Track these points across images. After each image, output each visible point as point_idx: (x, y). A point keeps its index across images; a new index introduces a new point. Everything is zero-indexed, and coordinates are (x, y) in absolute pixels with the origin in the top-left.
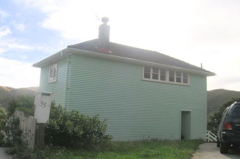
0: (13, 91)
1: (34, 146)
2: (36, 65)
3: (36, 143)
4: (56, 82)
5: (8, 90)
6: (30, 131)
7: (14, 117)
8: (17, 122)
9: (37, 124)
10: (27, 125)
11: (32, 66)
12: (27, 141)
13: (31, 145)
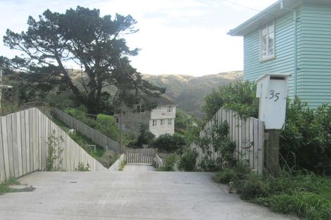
0: (194, 81)
1: (263, 171)
2: (234, 33)
3: (265, 164)
4: (275, 59)
5: (185, 80)
6: (253, 143)
7: (216, 121)
8: (224, 130)
9: (266, 131)
10: (244, 134)
11: (228, 34)
12: (248, 161)
13: (257, 168)
